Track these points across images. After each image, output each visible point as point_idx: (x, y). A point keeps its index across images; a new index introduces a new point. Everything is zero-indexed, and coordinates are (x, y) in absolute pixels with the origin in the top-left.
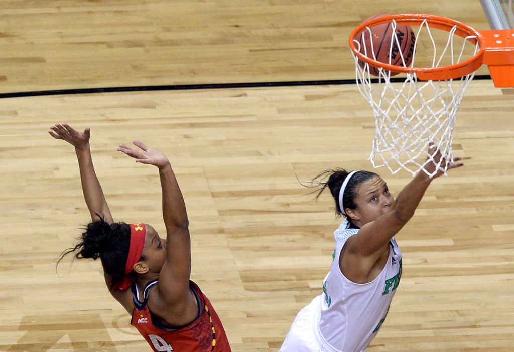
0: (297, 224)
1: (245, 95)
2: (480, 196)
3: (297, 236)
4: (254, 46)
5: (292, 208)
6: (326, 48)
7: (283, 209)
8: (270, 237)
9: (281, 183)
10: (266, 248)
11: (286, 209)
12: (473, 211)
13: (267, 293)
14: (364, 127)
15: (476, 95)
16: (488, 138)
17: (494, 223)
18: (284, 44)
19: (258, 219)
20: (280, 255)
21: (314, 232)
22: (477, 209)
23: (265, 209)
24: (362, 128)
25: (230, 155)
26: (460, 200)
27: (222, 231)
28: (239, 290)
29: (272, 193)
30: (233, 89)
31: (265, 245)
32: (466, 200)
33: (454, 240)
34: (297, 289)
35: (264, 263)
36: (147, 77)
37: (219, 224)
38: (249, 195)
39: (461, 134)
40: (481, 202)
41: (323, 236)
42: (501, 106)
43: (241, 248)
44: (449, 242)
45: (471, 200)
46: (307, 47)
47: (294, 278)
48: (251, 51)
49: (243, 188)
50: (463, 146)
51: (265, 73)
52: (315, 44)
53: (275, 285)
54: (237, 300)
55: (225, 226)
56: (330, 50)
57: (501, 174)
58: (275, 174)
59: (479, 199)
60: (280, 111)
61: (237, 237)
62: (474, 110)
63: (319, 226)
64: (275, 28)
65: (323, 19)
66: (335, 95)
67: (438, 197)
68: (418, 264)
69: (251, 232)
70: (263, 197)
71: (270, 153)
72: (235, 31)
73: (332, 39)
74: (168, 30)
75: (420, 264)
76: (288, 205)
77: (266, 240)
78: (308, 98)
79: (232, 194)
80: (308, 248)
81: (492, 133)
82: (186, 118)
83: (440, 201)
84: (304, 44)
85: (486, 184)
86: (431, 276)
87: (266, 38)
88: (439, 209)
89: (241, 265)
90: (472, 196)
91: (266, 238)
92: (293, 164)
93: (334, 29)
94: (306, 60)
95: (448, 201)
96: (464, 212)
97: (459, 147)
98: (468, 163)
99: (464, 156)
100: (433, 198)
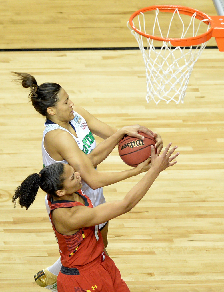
1: (65, 55)
2: (210, 120)
4: (71, 25)
6: (116, 27)
12: (205, 130)
15: (209, 58)
16: (216, 85)
17: (218, 138)
18: (90, 24)
22: (208, 129)
26: (197, 123)
30: (58, 51)
32: (200, 123)
33: (193, 148)
36: (4, 43)
39: (199, 82)
40: (210, 124)
44: (190, 149)
45: (204, 123)
48: (70, 28)
50: (199, 89)
51: (78, 42)
52: (109, 25)
56: (118, 29)
59: (209, 123)
60: (87, 66)
62: (207, 67)
64: (85, 14)
65: (115, 10)
66: (121, 56)
67: (183, 121)
71: (80, 92)
72: (60, 15)
73: (119, 21)
74: (18, 14)
78: (104, 58)
81: (218, 82)
82: (28, 69)
83: (185, 123)
84: (102, 25)
85: (213, 113)
86: (178, 169)
87: (79, 21)
88: (184, 128)
90: (204, 120)
92: (94, 98)
93: (121, 15)
94: (104, 34)
95: (189, 123)
96: (199, 130)
97: (197, 90)
98: (202, 100)
99: (200, 96)
100: (181, 121)
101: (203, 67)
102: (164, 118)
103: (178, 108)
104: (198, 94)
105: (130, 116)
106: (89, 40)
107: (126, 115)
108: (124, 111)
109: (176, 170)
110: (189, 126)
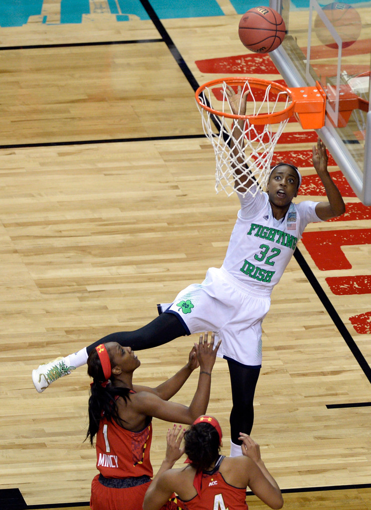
0: (70, 245)
1: (14, 153)
2: (199, 222)
3: (71, 254)
4: (13, 118)
5: (64, 233)
6: (66, 118)
7: (57, 234)
8: (52, 255)
9: (52, 216)
10: (50, 263)
11: (60, 235)
12: (196, 233)
13: (57, 295)
14: (105, 175)
15: (182, 149)
16: (197, 180)
17: (213, 241)
18: (35, 117)
19: (41, 242)
20: (61, 268)
21: (83, 251)
22: (198, 232)
23: (44, 235)
24: (103, 176)
25: (11, 197)
26: (185, 225)
27: (16, 252)
28: (36, 293)
29: (48, 223)
30: (5, 149)
31: (49, 261)
32: (189, 225)
33: (186, 254)
34: (79, 292)
35: (52, 274)
37: (13, 246)
38: (31, 225)
39: (176, 178)
40: (200, 226)
41: (90, 253)
42: (201, 157)
43: (32, 264)
44: (183, 256)
45: (192, 225)
46: (53, 118)
47: (75, 284)
48: (12, 122)
49: (25, 221)
50: (179, 186)
51: (26, 137)
52: (58, 116)
53: (62, 289)
54: (36, 301)
55: (18, 247)
56: (69, 120)
57: (211, 206)
58: (46, 209)
59: (198, 224)
60: (42, 164)
61: (28, 256)
62: (183, 160)
63: (85, 246)
64: (27, 105)
65: (61, 98)
66: (80, 152)
67: (168, 224)
68: (163, 272)
69: (38, 252)
70: (41, 227)
71: (40, 195)
73: (69, 112)
75: (165, 272)
76: (60, 231)
77: (50, 258)
78: (61, 154)
79: (18, 225)
80: (81, 262)
81: (199, 177)
83: (171, 226)
84: (50, 116)
85: (201, 213)
86: (174, 280)
87: (21, 112)
88: (171, 232)
89: (34, 276)
90: (193, 222)
91: (49, 256)
92: (58, 202)
93: (69, 104)
94: (54, 127)
95: (176, 226)
96: (190, 234)
97: (176, 187)
98: (185, 199)
99: (181, 194)
100: (165, 225)
101: (179, 160)
102: (145, 221)
103: (159, 209)
104: (179, 192)
105: (104, 221)
106: (38, 135)
107: (100, 219)
108: (96, 216)
109: (172, 281)
110: (176, 229)
